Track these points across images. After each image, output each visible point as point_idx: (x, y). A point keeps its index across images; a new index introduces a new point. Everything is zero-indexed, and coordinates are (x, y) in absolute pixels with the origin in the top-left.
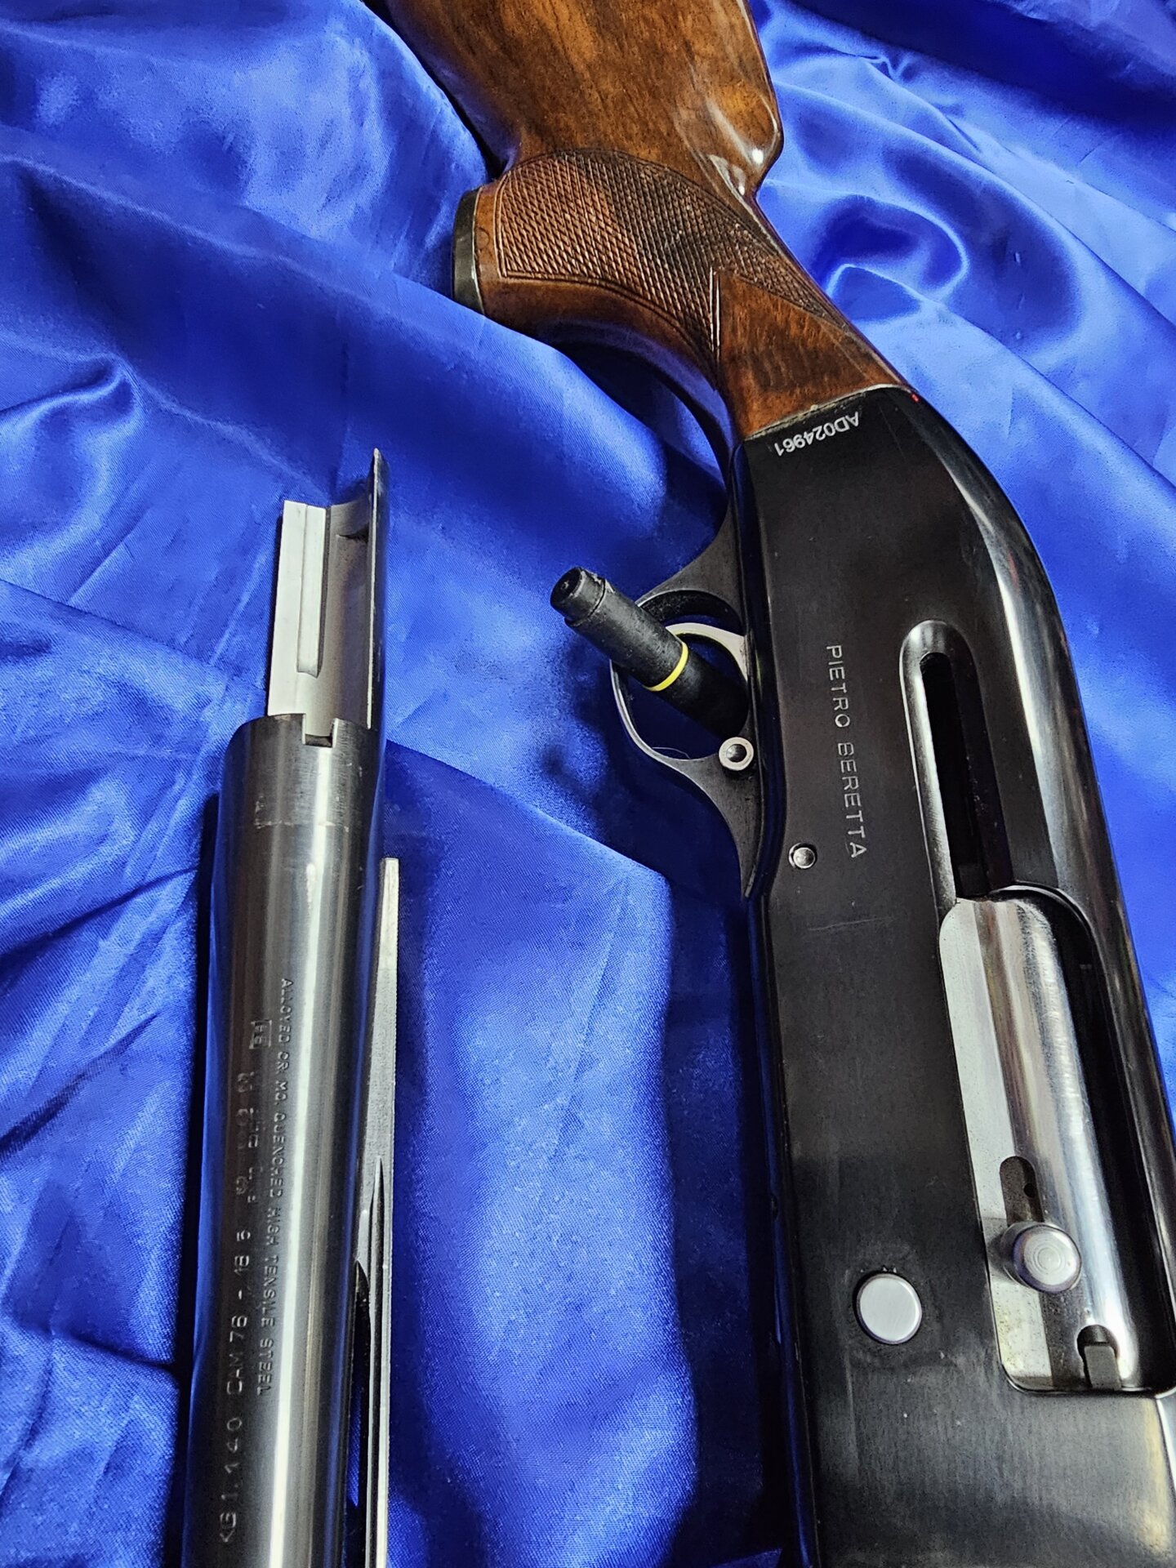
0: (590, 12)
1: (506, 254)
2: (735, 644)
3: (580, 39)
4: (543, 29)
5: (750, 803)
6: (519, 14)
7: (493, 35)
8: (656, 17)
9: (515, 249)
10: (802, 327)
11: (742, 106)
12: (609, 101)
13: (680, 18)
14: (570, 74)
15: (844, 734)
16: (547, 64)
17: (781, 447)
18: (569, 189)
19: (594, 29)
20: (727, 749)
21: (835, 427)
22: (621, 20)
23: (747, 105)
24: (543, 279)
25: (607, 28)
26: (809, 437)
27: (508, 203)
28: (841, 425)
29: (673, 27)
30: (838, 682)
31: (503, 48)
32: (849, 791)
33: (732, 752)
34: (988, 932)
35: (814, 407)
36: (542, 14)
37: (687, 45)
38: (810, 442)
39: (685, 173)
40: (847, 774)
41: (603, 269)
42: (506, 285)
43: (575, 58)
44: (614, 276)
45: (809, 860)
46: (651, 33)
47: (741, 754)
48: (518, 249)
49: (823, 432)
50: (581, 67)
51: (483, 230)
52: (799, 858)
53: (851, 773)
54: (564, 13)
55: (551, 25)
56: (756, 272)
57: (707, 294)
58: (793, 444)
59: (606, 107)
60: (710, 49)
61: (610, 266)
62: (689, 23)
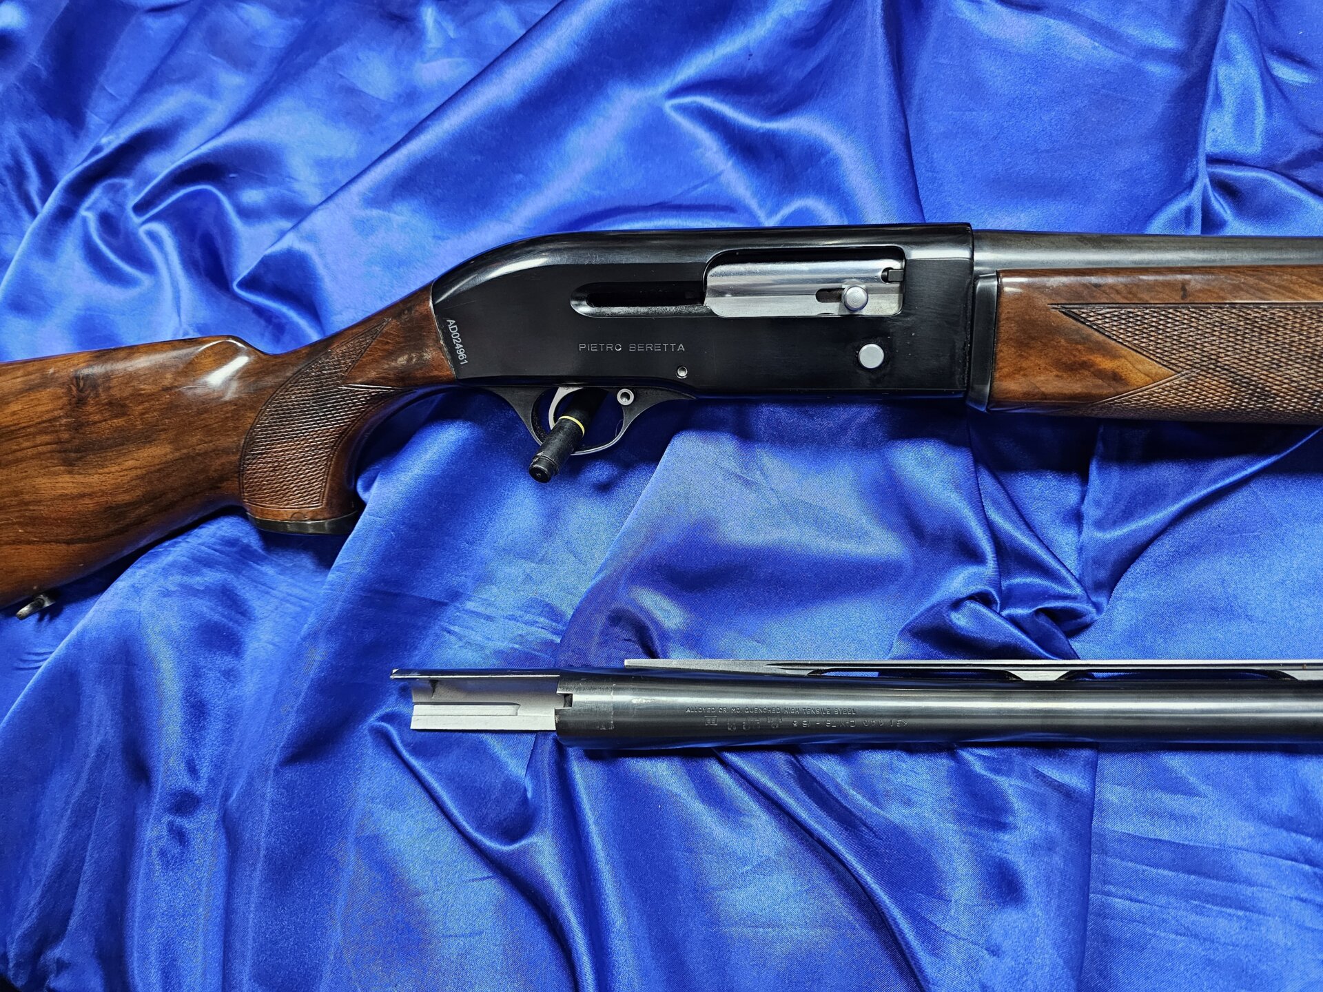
0: (132, 447)
1: (309, 503)
2: (562, 392)
3: (155, 454)
4: (141, 477)
5: (648, 392)
6: (124, 492)
7: (136, 509)
8: (141, 407)
9: (306, 498)
10: (388, 342)
11: (211, 359)
12: (206, 439)
13: (143, 392)
14: (180, 461)
15: (625, 348)
16: (169, 476)
17: (463, 361)
18: (270, 465)
19: (148, 446)
20: (624, 402)
21: (455, 332)
22: (143, 429)
23: (210, 356)
24: (326, 482)
25: (149, 437)
26: (459, 346)
27: (274, 502)
28: (454, 329)
29: (151, 397)
30: (599, 347)
31: (147, 502)
32: (653, 348)
33: (624, 399)
34: (720, 292)
35: (442, 342)
36: (128, 478)
37: (166, 389)
38: (461, 346)
39: (266, 397)
40: (645, 348)
41: (326, 448)
42: (327, 504)
43: (170, 457)
44: (332, 442)
45: (684, 370)
46: (155, 410)
47: (626, 395)
48: (307, 496)
49: (457, 339)
50: (177, 454)
51: (292, 517)
52: (682, 374)
53: (645, 346)
54: (131, 463)
55: (139, 472)
56: (345, 363)
57: (357, 391)
58: (461, 354)
59: (211, 441)
60: (169, 376)
61: (326, 444)
62: (147, 387)
